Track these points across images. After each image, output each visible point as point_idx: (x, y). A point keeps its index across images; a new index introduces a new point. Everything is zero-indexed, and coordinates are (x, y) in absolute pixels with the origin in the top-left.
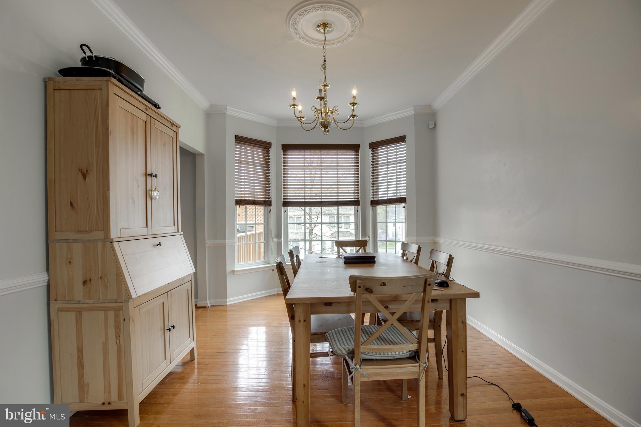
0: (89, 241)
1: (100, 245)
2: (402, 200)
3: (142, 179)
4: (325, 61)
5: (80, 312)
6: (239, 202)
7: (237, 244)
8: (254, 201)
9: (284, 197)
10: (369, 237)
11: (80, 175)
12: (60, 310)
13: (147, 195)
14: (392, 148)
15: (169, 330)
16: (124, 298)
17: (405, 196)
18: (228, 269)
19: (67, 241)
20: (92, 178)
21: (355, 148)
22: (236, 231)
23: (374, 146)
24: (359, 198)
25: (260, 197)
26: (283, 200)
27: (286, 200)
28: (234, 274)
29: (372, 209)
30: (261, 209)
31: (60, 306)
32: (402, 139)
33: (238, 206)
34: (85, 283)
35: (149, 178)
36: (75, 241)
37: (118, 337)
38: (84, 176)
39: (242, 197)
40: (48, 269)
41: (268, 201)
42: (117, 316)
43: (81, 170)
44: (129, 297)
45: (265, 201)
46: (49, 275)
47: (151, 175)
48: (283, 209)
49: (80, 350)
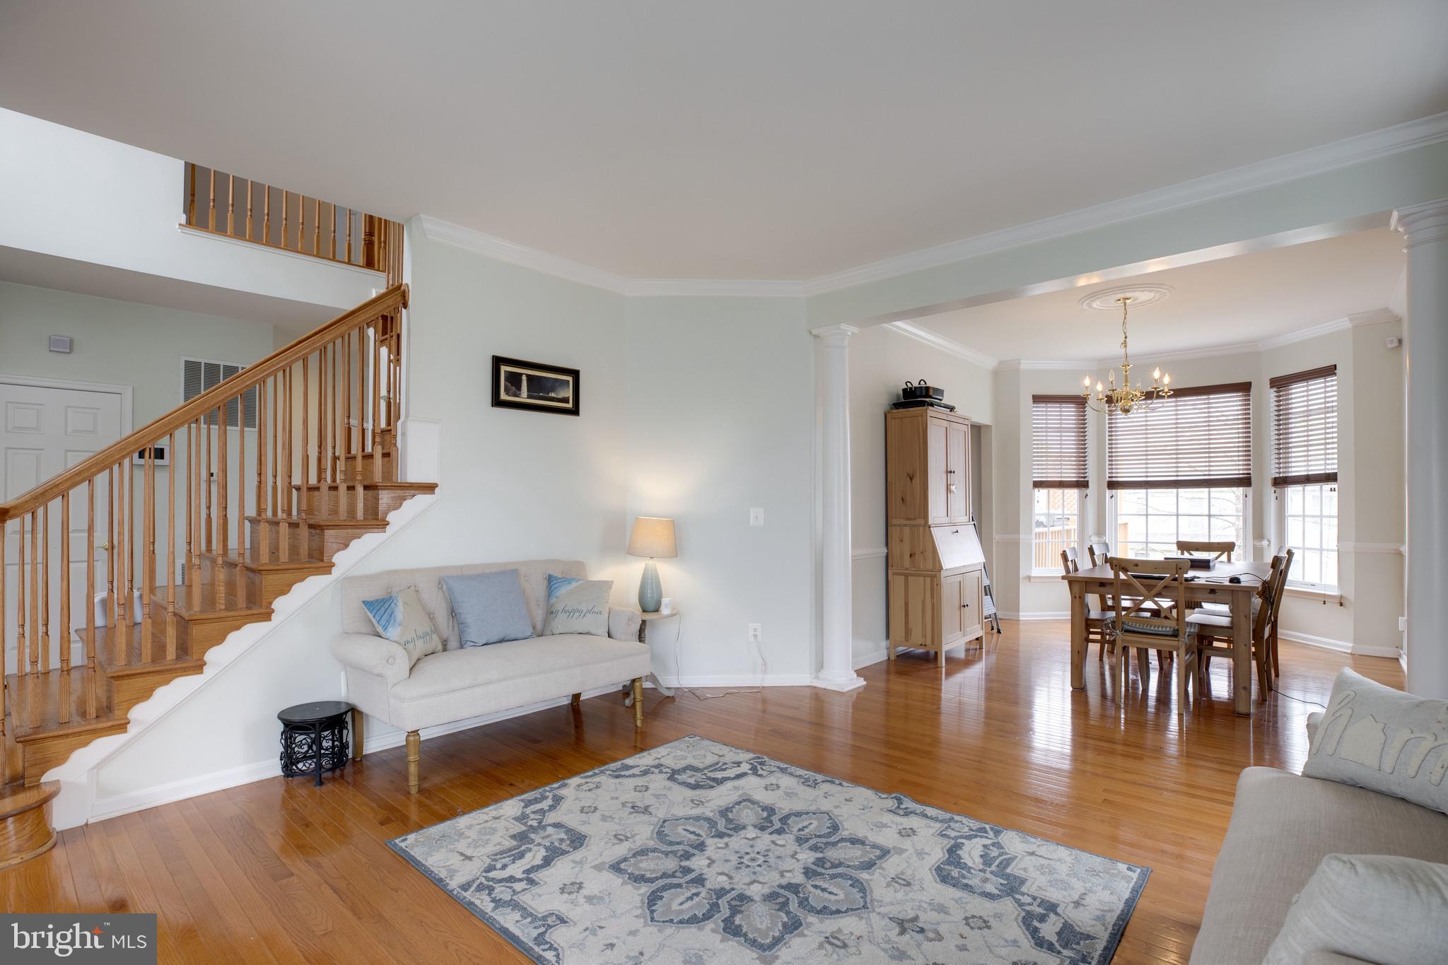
0: (914, 526)
1: (921, 528)
2: (1331, 478)
3: (944, 476)
4: (1126, 338)
5: (907, 576)
6: (1038, 485)
7: (1034, 542)
8: (1061, 482)
9: (1110, 475)
10: (1269, 541)
11: (908, 478)
12: (894, 574)
13: (948, 490)
14: (1317, 385)
15: (964, 606)
16: (937, 568)
17: (1336, 471)
18: (1023, 573)
19: (900, 525)
20: (917, 481)
21: (1244, 388)
22: (1034, 524)
23: (1281, 384)
24: (1250, 474)
25: (1070, 475)
26: (1108, 479)
27: (1114, 479)
28: (1030, 581)
29: (1275, 492)
30: (1073, 494)
31: (894, 571)
32: (1329, 371)
33: (1036, 490)
34: (911, 555)
35: (949, 474)
36: (905, 525)
37: (932, 597)
38: (911, 479)
39: (1042, 477)
40: (887, 544)
41: (1083, 481)
42: (932, 581)
43: (908, 475)
44: (941, 568)
45: (1077, 481)
46: (887, 549)
47: (951, 472)
48: (1108, 493)
49: (907, 604)
